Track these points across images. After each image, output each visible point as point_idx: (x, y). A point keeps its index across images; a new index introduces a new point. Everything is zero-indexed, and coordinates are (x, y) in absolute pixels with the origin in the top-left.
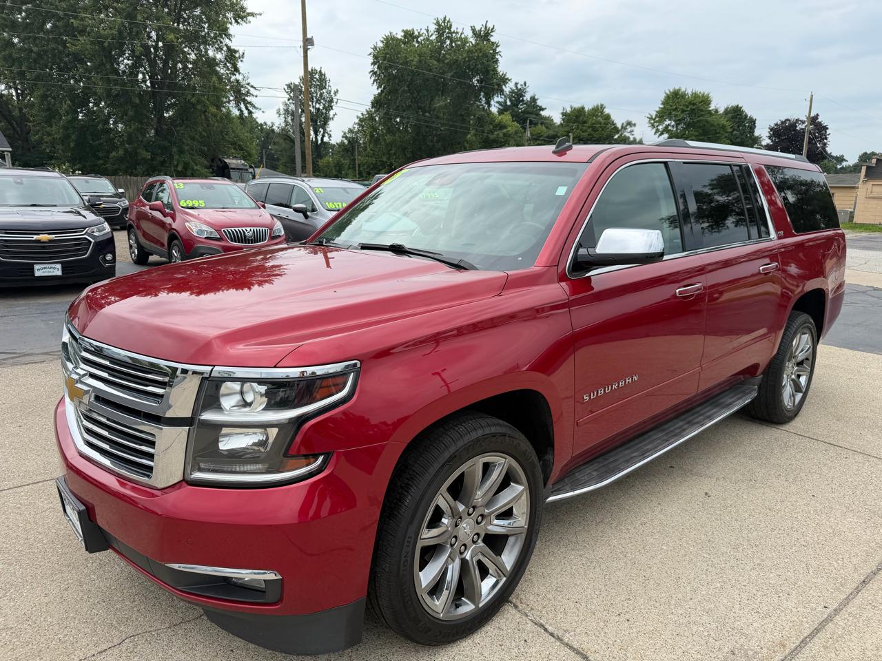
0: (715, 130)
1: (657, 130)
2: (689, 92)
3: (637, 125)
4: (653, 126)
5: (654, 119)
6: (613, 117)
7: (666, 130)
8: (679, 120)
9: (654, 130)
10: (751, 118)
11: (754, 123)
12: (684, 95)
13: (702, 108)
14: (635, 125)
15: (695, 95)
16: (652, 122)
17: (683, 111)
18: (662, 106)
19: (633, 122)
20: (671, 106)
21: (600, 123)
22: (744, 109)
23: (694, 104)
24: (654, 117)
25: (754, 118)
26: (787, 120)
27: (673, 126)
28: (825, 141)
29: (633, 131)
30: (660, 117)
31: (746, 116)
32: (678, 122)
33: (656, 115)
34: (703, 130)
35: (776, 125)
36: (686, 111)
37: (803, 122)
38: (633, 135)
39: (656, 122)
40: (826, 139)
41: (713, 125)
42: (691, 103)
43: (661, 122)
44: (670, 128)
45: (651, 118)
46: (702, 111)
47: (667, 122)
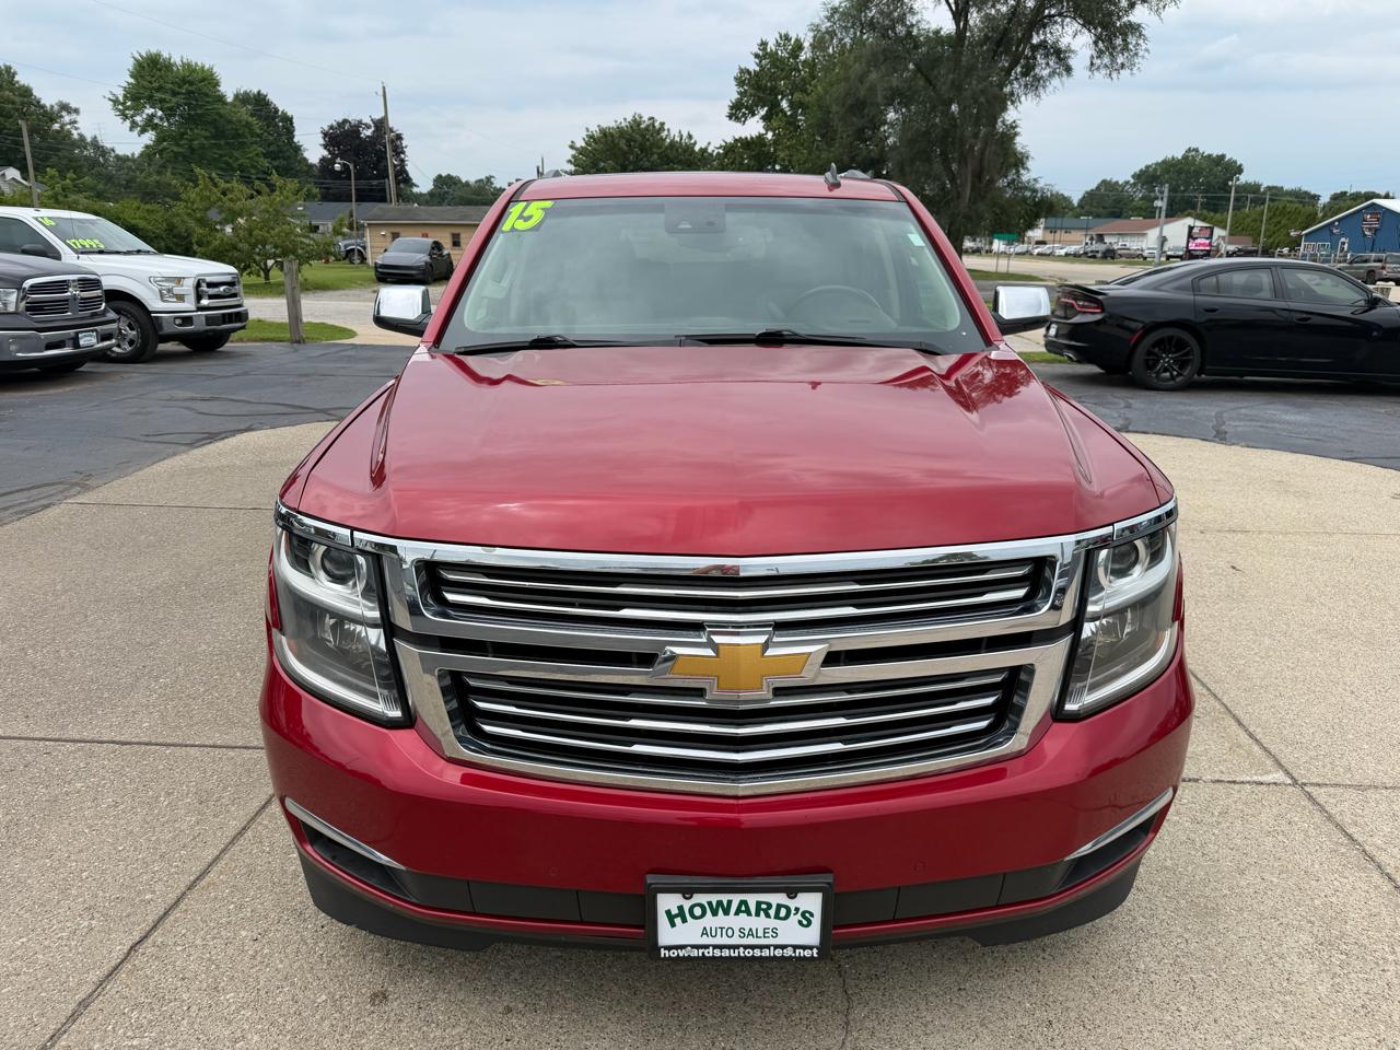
0: (237, 130)
1: (134, 125)
2: (176, 59)
3: (81, 110)
4: (125, 117)
5: (123, 104)
6: (36, 93)
7: (149, 124)
8: (171, 109)
9: (128, 123)
10: (284, 114)
11: (292, 123)
12: (168, 66)
13: (205, 90)
14: (77, 111)
15: (188, 66)
16: (120, 107)
17: (175, 94)
18: (132, 81)
19: (73, 105)
20: (150, 82)
21: (13, 103)
22: (271, 97)
23: (191, 83)
24: (121, 99)
25: (289, 114)
26: (345, 121)
27: (161, 119)
28: (402, 156)
29: (75, 122)
30: (133, 100)
31: (277, 111)
32: (169, 113)
33: (125, 96)
34: (216, 128)
35: (331, 127)
36: (179, 93)
37: (368, 127)
38: (76, 129)
39: (128, 108)
40: (403, 153)
41: (230, 122)
42: (184, 81)
43: (138, 109)
44: (156, 121)
45: (115, 102)
46: (206, 95)
47: (150, 111)
